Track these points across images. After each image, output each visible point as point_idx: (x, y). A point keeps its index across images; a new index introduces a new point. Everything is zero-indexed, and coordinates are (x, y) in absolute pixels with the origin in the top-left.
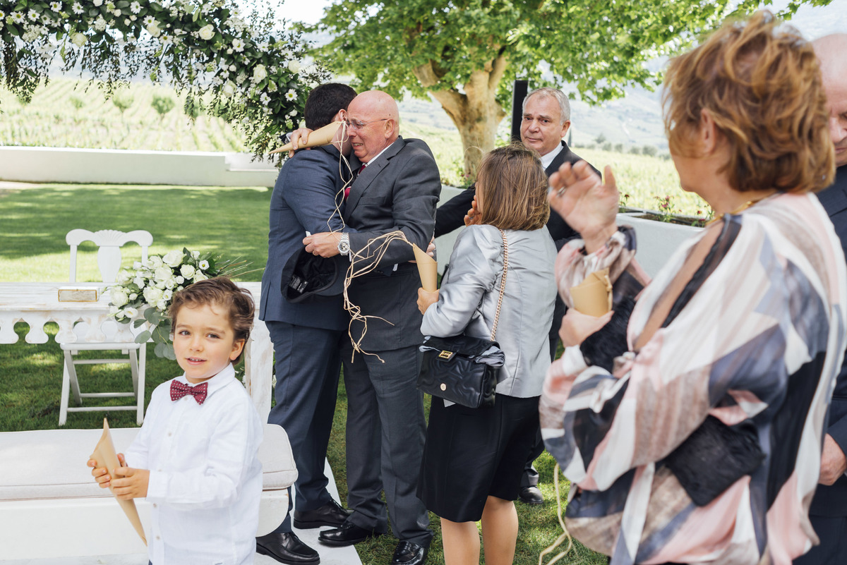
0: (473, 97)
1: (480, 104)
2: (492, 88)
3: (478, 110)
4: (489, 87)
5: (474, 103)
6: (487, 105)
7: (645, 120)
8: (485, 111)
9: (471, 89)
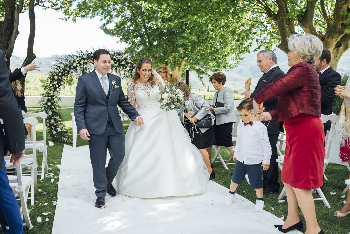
0: (174, 74)
1: (176, 77)
2: (180, 72)
3: (176, 78)
4: (179, 71)
5: (174, 76)
6: (178, 77)
7: (235, 81)
8: (178, 79)
9: (173, 72)
